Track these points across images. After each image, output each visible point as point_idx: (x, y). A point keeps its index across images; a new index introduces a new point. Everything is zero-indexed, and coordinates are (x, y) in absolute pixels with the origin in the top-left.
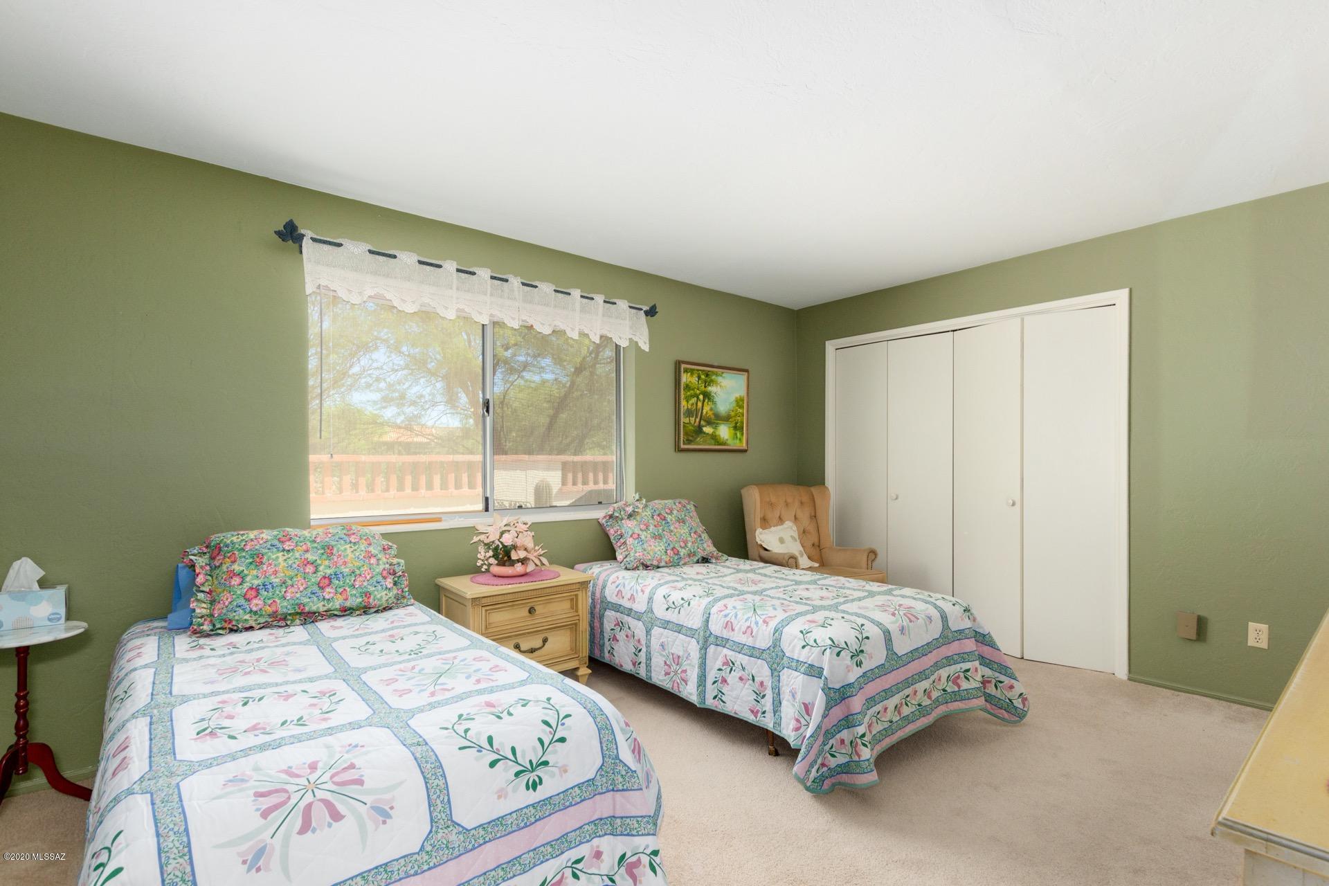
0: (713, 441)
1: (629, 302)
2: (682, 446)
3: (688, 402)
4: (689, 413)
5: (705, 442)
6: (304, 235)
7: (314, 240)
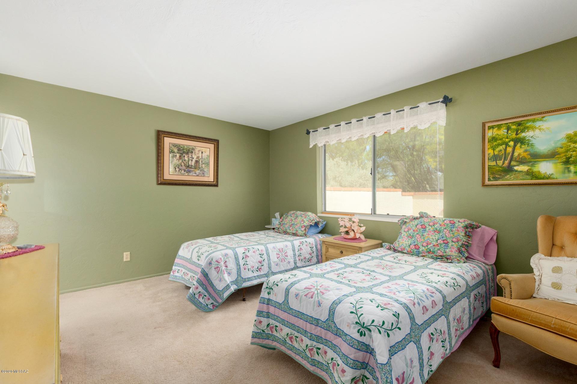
0: (528, 177)
1: (426, 102)
2: (487, 182)
3: (494, 150)
4: (495, 158)
5: (517, 178)
6: (310, 132)
7: (313, 132)
